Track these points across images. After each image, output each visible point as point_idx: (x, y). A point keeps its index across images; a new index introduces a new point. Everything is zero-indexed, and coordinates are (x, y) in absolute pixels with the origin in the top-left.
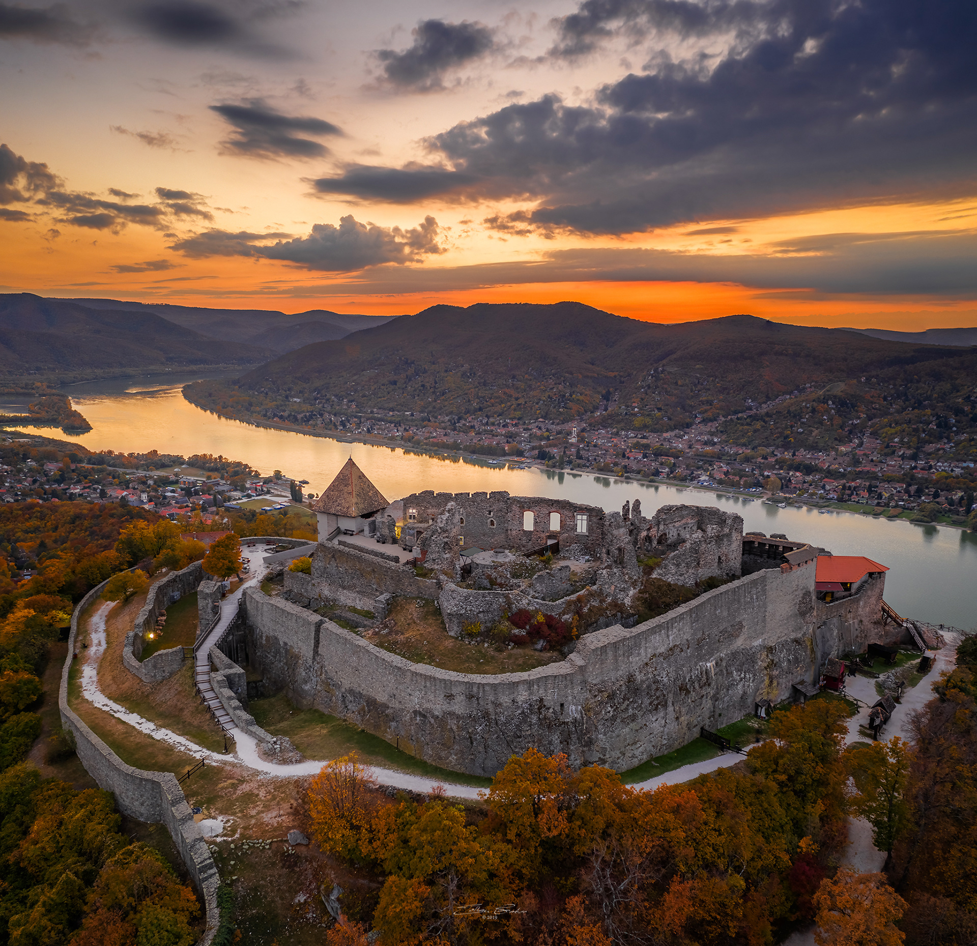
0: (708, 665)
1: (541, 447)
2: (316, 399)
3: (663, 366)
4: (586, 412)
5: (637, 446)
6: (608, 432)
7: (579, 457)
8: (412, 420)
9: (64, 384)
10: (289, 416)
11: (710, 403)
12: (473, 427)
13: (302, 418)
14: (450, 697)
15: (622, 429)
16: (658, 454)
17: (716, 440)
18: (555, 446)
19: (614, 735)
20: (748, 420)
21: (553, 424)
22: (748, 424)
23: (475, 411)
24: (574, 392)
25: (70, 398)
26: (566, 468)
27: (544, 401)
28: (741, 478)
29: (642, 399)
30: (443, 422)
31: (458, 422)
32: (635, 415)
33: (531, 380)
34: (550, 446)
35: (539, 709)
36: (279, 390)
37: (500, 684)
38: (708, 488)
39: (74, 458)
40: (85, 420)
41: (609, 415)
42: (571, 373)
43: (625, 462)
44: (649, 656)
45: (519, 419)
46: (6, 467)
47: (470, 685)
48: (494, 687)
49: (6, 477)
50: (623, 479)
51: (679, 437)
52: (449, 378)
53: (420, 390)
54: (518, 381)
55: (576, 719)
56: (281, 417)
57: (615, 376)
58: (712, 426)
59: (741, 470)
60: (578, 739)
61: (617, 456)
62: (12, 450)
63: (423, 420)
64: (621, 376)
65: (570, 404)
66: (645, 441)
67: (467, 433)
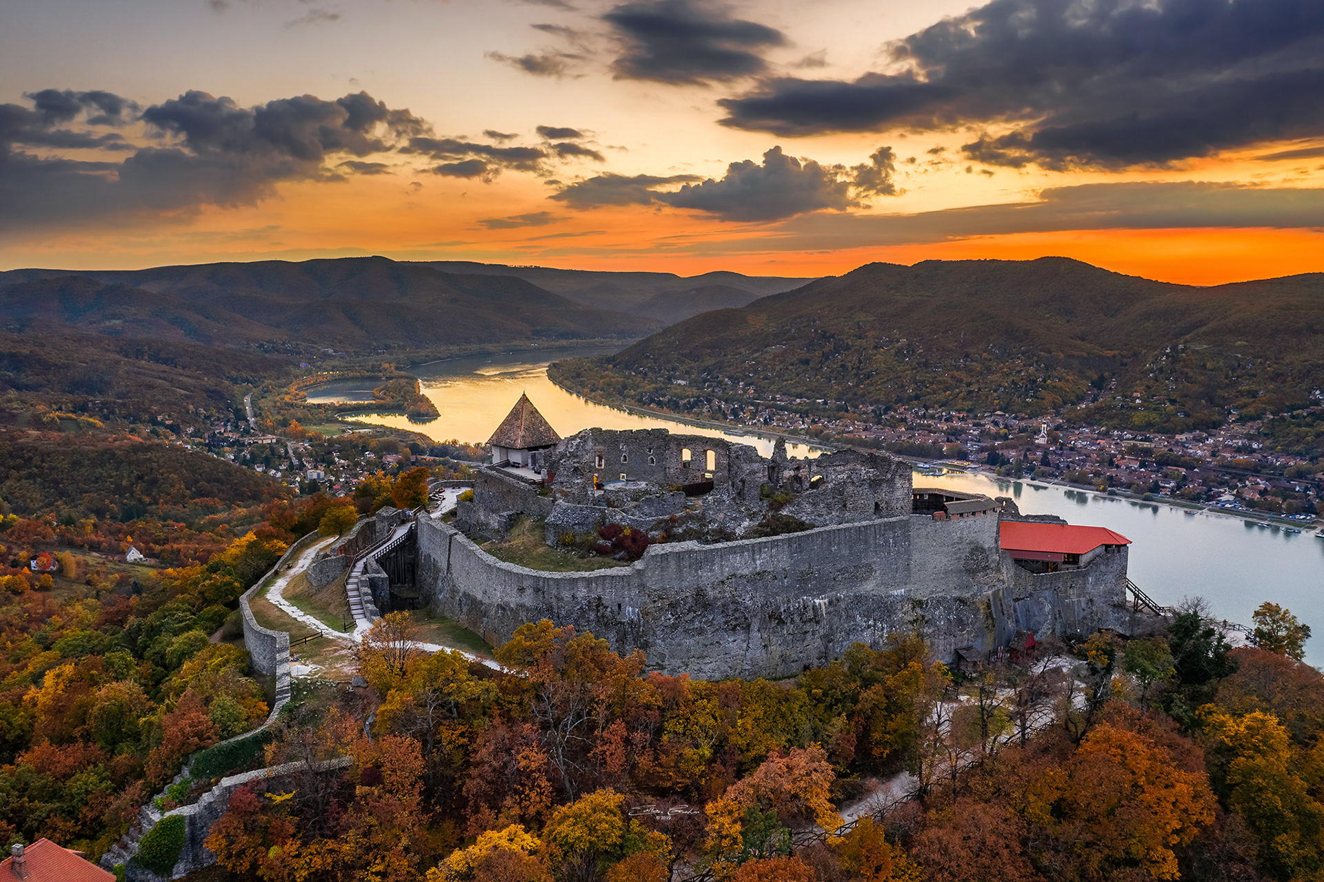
0: (817, 601)
1: (993, 448)
2: (705, 381)
3: (1186, 342)
4: (1065, 403)
5: (1133, 451)
6: (1094, 430)
7: (1045, 462)
8: (824, 410)
9: (414, 364)
10: (669, 401)
11: (1253, 394)
12: (904, 420)
13: (685, 404)
14: (521, 590)
15: (1115, 428)
16: (1163, 462)
17: (1255, 446)
18: (1013, 447)
19: (674, 642)
20: (1309, 420)
21: (1015, 418)
22: (1307, 425)
23: (910, 399)
24: (1049, 377)
25: (420, 381)
26: (1025, 477)
27: (1005, 388)
28: (1284, 500)
29: (1148, 387)
30: (865, 413)
31: (885, 413)
32: (1135, 408)
33: (990, 360)
34: (1007, 447)
35: (597, 606)
36: (660, 370)
37: (561, 579)
38: (1232, 512)
39: (415, 449)
40: (433, 405)
41: (1096, 408)
42: (1049, 352)
43: (1112, 472)
44: (726, 574)
45: (969, 411)
46: (342, 461)
47: (537, 578)
48: (557, 581)
49: (341, 472)
50: (1105, 495)
51: (1199, 441)
52: (878, 356)
53: (838, 371)
54: (972, 361)
55: (632, 621)
56: (660, 404)
57: (1114, 356)
58: (1251, 428)
59: (1286, 489)
60: (634, 640)
61: (1101, 463)
62: (351, 442)
63: (839, 409)
64: (1123, 356)
65: (1043, 392)
66: (1146, 444)
67: (895, 427)
